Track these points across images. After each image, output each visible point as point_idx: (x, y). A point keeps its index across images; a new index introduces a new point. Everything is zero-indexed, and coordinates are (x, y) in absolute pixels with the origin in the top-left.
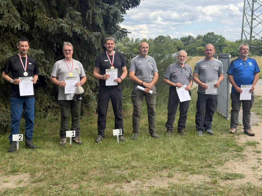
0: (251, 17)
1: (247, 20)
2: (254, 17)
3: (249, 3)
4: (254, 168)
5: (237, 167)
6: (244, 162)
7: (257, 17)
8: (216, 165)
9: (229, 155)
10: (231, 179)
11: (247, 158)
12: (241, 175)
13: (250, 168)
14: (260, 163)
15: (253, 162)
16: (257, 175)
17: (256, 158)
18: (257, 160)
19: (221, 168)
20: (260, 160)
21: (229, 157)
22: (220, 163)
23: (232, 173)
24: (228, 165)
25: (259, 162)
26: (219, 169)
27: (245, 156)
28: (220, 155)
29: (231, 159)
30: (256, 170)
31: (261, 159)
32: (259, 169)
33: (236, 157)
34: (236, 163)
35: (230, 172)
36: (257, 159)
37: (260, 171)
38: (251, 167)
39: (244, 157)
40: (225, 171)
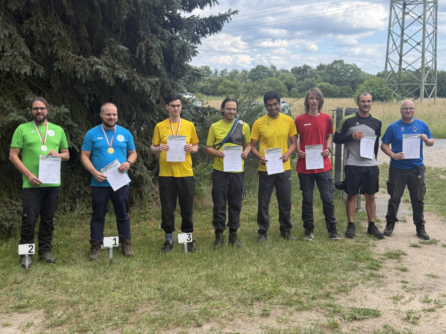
0: (400, 39)
1: (394, 43)
2: (405, 38)
3: (397, 16)
4: (396, 299)
5: (369, 296)
6: (381, 288)
7: (410, 38)
8: (337, 294)
9: (358, 275)
10: (359, 319)
11: (385, 280)
12: (375, 310)
13: (390, 298)
14: (405, 289)
15: (395, 288)
16: (399, 310)
17: (400, 279)
18: (401, 284)
19: (344, 298)
20: (406, 285)
21: (358, 279)
22: (343, 290)
23: (362, 307)
24: (355, 293)
25: (405, 287)
26: (342, 301)
27: (382, 277)
28: (344, 277)
29: (361, 283)
30: (399, 302)
31: (407, 283)
32: (403, 300)
33: (368, 279)
34: (369, 290)
35: (358, 306)
36: (402, 282)
37: (404, 304)
38: (391, 296)
39: (381, 279)
40: (351, 305)
